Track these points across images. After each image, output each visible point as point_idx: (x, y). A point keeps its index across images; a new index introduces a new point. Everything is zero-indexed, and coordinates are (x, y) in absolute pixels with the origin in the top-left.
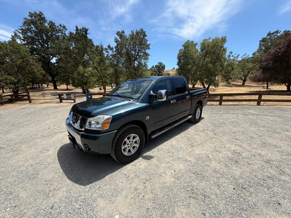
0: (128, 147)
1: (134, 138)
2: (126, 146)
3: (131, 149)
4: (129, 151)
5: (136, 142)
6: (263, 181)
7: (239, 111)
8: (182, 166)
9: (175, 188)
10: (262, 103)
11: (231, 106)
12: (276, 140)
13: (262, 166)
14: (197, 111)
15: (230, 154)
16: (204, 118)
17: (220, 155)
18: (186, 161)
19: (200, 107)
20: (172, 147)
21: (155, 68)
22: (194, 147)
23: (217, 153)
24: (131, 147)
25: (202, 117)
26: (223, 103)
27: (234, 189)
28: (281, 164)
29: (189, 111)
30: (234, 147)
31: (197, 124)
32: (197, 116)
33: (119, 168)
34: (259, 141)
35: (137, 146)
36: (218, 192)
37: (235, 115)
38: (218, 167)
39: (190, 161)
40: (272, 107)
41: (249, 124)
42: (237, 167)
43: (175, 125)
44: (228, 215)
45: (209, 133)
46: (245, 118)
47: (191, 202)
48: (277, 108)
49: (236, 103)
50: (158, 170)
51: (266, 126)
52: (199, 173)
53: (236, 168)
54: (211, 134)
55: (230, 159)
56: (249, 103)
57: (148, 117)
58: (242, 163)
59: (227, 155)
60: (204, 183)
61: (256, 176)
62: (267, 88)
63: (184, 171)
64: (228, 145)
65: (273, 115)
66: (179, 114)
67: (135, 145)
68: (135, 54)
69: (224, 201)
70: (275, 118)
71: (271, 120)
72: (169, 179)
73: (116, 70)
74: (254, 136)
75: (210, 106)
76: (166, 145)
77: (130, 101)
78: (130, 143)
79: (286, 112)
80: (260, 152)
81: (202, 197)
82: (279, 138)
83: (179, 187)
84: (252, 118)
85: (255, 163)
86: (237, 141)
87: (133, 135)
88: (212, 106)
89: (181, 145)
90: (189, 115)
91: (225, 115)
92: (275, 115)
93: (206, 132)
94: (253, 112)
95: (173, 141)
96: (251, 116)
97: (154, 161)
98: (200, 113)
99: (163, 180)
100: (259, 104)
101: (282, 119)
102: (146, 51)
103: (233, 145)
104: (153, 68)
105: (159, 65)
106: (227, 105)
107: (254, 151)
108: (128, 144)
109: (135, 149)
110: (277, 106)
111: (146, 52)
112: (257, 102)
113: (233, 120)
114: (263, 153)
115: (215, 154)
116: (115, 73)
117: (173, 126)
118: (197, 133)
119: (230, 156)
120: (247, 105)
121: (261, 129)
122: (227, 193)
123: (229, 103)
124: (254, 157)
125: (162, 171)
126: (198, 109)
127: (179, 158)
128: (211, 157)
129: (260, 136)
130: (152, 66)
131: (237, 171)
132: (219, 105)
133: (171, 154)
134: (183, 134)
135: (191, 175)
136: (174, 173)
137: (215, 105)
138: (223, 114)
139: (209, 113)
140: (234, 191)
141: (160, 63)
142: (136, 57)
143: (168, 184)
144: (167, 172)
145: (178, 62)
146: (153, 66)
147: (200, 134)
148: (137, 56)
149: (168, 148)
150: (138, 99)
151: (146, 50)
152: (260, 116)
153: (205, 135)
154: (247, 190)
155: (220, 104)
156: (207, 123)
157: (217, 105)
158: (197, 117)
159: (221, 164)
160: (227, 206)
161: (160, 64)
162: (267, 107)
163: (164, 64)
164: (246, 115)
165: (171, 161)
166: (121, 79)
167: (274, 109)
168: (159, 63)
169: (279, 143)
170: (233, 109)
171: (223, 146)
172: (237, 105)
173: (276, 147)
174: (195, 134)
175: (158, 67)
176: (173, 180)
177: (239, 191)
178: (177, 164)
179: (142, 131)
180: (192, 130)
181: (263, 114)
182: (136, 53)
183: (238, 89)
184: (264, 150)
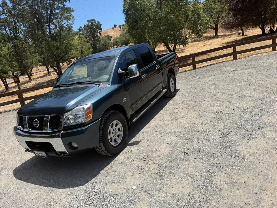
0: (114, 136)
1: (117, 125)
2: (112, 135)
3: (117, 138)
4: (115, 141)
5: (119, 130)
6: (241, 125)
7: (216, 72)
8: (173, 138)
9: (173, 154)
10: (238, 56)
11: (207, 68)
12: (250, 91)
13: (240, 115)
14: (171, 82)
15: (214, 115)
16: (179, 90)
17: (205, 119)
18: (175, 132)
19: (172, 76)
20: (156, 127)
21: (85, 30)
22: (179, 120)
23: (202, 117)
24: (116, 136)
25: (177, 89)
26: (198, 66)
27: (220, 137)
28: (254, 109)
29: (162, 83)
30: (216, 108)
31: (174, 97)
32: (171, 88)
33: (111, 161)
34: (237, 97)
35: (121, 133)
36: (209, 143)
37: (212, 77)
38: (205, 128)
39: (179, 132)
40: (248, 59)
41: (227, 83)
42: (220, 122)
43: (152, 103)
44: (218, 153)
45: (189, 103)
46: (223, 78)
47: (190, 157)
48: (253, 59)
49: (212, 62)
50: (152, 148)
51: (243, 80)
52: (190, 138)
53: (220, 124)
54: (192, 103)
55: (215, 119)
56: (225, 59)
57: (125, 98)
58: (224, 119)
59: (211, 117)
60: (196, 142)
61: (235, 124)
62: (243, 35)
63: (176, 141)
64: (210, 109)
65: (249, 67)
66: (152, 89)
67: (119, 133)
68: (47, 12)
69: (214, 147)
70: (251, 70)
71: (247, 73)
72: (165, 150)
73: (16, 46)
74: (233, 93)
75: (183, 74)
76: (149, 127)
77: (99, 85)
78: (114, 132)
79: (260, 61)
80: (238, 105)
81: (197, 151)
82: (253, 88)
83: (177, 152)
84: (230, 75)
85: (235, 115)
86: (219, 103)
87: (115, 122)
88: (185, 73)
89: (164, 122)
90: (163, 89)
91: (202, 80)
92: (250, 67)
93: (186, 103)
94: (230, 68)
95: (155, 121)
96: (228, 74)
97: (144, 143)
98: (174, 84)
99: (160, 153)
100: (235, 58)
101: (257, 69)
102: (64, 5)
103: (215, 107)
104: (80, 31)
105: (89, 24)
106: (202, 67)
107: (233, 106)
108: (112, 133)
109: (120, 137)
110: (253, 56)
111: (66, 7)
112: (232, 56)
113: (211, 83)
114: (240, 105)
115: (200, 119)
116: (16, 51)
117: (151, 105)
118: (177, 107)
119: (214, 117)
120: (223, 62)
121: (239, 84)
122: (215, 142)
123: (204, 64)
124: (233, 111)
125: (157, 147)
126: (171, 79)
127: (167, 133)
128: (197, 122)
129: (237, 92)
130: (79, 28)
131: (221, 126)
132: (193, 70)
133: (158, 132)
134: (162, 112)
135: (183, 141)
136: (168, 145)
137: (189, 71)
138: (199, 80)
139: (184, 82)
140: (221, 138)
141: (92, 20)
142: (50, 18)
143: (166, 154)
144: (161, 147)
145: (125, 18)
146: (81, 27)
147: (180, 106)
148: (50, 15)
149: (152, 129)
150: (108, 80)
151: (65, 3)
152: (237, 72)
153: (185, 106)
154: (230, 134)
155: (194, 68)
156: (185, 94)
157: (191, 70)
158: (172, 90)
159: (207, 125)
160: (217, 149)
161: (92, 23)
162: (243, 59)
163: (98, 22)
164: (223, 74)
165: (161, 138)
166: (30, 61)
167: (250, 61)
168: (89, 21)
169: (253, 93)
170: (209, 71)
171: (206, 110)
172: (212, 64)
173: (250, 97)
174: (175, 109)
175: (90, 28)
176: (169, 149)
177: (224, 137)
178: (167, 138)
179: (122, 116)
180: (170, 105)
181: (239, 69)
182: (49, 11)
183: (211, 43)
184: (241, 103)
